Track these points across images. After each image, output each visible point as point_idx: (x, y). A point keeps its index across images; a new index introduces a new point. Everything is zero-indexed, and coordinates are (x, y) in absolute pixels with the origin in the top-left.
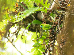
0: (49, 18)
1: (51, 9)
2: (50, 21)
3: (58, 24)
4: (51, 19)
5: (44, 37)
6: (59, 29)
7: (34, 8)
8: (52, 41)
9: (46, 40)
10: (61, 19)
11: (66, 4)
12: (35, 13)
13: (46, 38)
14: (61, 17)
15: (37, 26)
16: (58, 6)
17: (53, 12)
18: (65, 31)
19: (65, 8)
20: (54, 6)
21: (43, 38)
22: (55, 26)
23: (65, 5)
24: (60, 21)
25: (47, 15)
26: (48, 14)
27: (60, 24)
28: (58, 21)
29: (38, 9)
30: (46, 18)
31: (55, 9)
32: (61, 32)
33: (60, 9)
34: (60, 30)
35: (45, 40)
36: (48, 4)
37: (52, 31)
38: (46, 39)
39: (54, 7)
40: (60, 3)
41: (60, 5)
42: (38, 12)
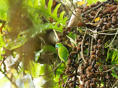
0: (67, 40)
1: (69, 26)
2: (68, 45)
3: (81, 49)
4: (69, 42)
5: (60, 70)
6: (83, 57)
7: (43, 25)
8: (71, 77)
9: (63, 76)
10: (85, 42)
11: (92, 17)
12: (45, 32)
13: (63, 72)
14: (85, 38)
16: (79, 22)
17: (72, 31)
18: (92, 61)
19: (91, 24)
20: (73, 21)
21: (59, 72)
22: (75, 54)
23: (91, 20)
24: (84, 44)
25: (63, 36)
26: (65, 34)
27: (84, 49)
28: (81, 45)
29: (48, 26)
30: (62, 40)
31: (75, 25)
32: (85, 63)
33: (83, 25)
34: (83, 59)
35: (61, 76)
36: (64, 17)
37: (71, 62)
38: (64, 74)
39: (74, 23)
40: (83, 17)
41: (83, 20)
42: (50, 31)
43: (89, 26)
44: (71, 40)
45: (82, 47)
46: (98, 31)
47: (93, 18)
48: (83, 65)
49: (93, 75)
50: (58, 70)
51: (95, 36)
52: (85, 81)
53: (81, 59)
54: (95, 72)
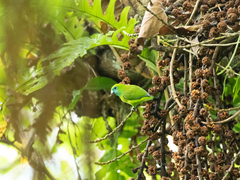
0: (140, 65)
1: (141, 35)
2: (143, 74)
3: (169, 81)
4: (144, 68)
5: (131, 128)
6: (175, 96)
7: (88, 39)
9: (138, 138)
10: (176, 65)
12: (94, 53)
13: (136, 131)
14: (176, 59)
15: (104, 97)
16: (161, 25)
17: (149, 44)
18: (194, 102)
19: (186, 27)
20: (148, 25)
21: (128, 131)
22: (159, 91)
23: (183, 20)
24: (175, 70)
25: (131, 58)
26: (134, 52)
27: (176, 80)
28: (168, 72)
29: (98, 40)
30: (129, 65)
31: (154, 33)
32: (181, 107)
34: (177, 100)
35: (134, 139)
36: (129, 19)
37: (152, 108)
38: (138, 134)
39: (150, 28)
40: (168, 14)
41: (169, 20)
42: (103, 50)
43: (182, 33)
44: (149, 64)
45: (171, 75)
46: (200, 39)
47: (189, 16)
48: (176, 113)
49: (198, 131)
50: (126, 128)
51: (195, 52)
52: (183, 145)
53: (172, 101)
54: (202, 125)
